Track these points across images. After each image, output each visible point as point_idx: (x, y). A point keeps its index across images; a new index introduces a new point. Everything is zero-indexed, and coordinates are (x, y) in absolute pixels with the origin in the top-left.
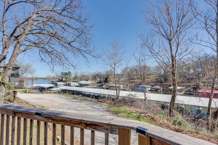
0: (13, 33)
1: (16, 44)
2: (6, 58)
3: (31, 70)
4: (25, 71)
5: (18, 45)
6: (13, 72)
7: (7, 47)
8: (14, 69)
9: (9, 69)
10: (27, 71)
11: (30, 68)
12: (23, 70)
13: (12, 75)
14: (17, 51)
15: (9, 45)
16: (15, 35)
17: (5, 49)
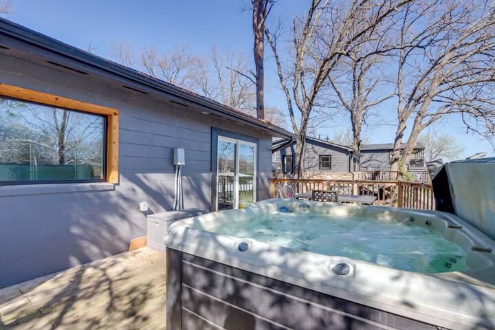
0: (412, 96)
1: (417, 117)
2: (402, 135)
3: (450, 150)
4: (436, 153)
5: (420, 118)
6: (413, 157)
7: (404, 119)
8: (416, 151)
9: (408, 154)
10: (443, 152)
11: (449, 146)
12: (434, 151)
13: (412, 162)
14: (417, 127)
15: (407, 116)
16: (416, 96)
17: (402, 124)
